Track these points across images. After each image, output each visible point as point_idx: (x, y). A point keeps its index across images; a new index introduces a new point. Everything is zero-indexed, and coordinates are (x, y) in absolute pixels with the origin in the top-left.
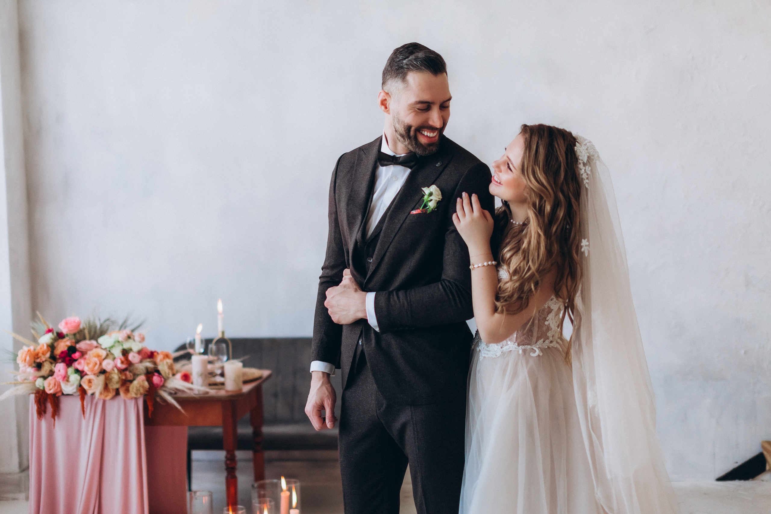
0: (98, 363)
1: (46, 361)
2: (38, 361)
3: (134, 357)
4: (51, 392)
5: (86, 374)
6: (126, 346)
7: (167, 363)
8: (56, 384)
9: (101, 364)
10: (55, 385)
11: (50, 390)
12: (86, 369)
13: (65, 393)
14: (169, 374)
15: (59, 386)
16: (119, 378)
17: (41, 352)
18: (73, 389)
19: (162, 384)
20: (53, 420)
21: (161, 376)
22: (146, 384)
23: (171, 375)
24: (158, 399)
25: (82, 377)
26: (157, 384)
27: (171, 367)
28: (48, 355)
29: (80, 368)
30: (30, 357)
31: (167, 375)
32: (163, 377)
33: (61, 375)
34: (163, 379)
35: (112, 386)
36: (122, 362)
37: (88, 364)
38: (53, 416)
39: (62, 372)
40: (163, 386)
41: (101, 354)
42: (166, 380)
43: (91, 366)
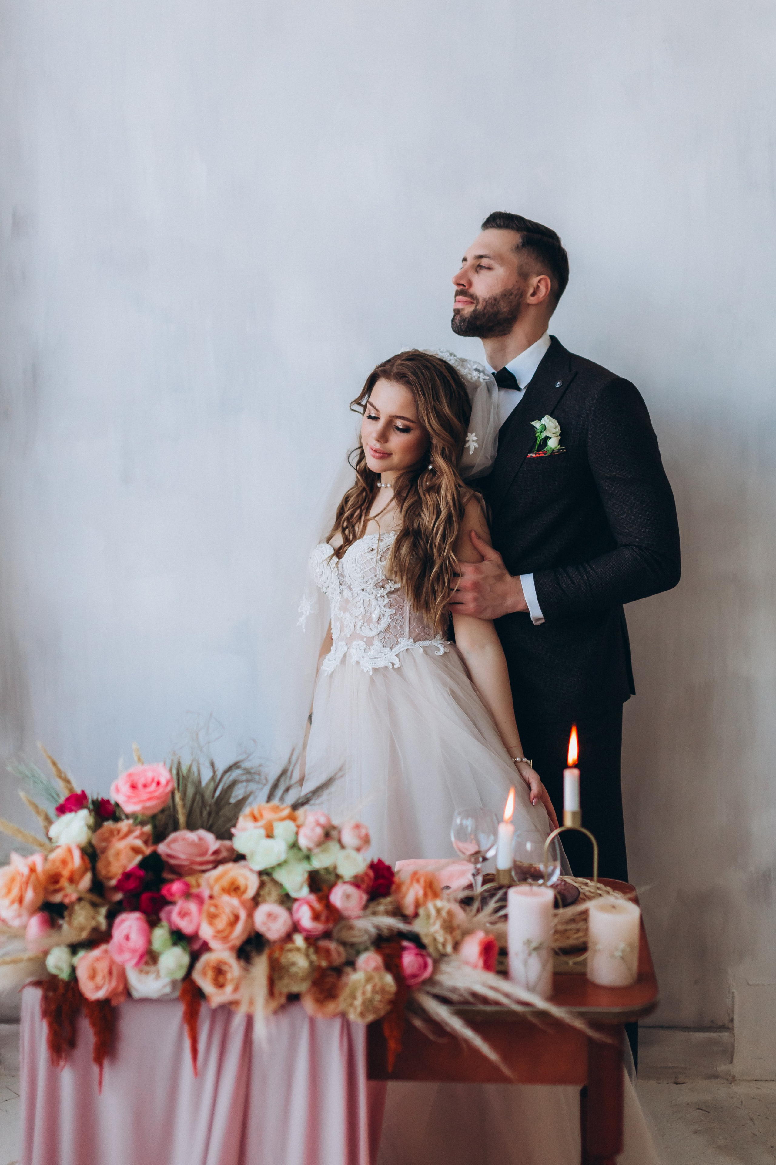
0: (243, 915)
1: (80, 899)
2: (57, 898)
3: (348, 897)
4: (100, 994)
5: (205, 947)
6: (319, 862)
7: (439, 911)
8: (115, 972)
9: (250, 915)
10: (110, 973)
11: (98, 988)
12: (206, 932)
13: (136, 995)
14: (444, 945)
15: (123, 977)
16: (311, 962)
17: (66, 873)
18: (165, 986)
19: (427, 974)
20: (96, 1068)
21: (424, 953)
22: (389, 979)
23: (449, 949)
24: (418, 1023)
25: (195, 957)
26: (414, 976)
27: (449, 926)
28: (86, 881)
29: (186, 926)
30: (35, 890)
31: (440, 947)
32: (429, 955)
33: (133, 951)
34: (430, 962)
35: (287, 986)
36: (316, 917)
37: (212, 917)
38: (99, 1059)
39: (137, 941)
40: (431, 981)
41: (241, 882)
42: (436, 963)
43: (221, 923)
